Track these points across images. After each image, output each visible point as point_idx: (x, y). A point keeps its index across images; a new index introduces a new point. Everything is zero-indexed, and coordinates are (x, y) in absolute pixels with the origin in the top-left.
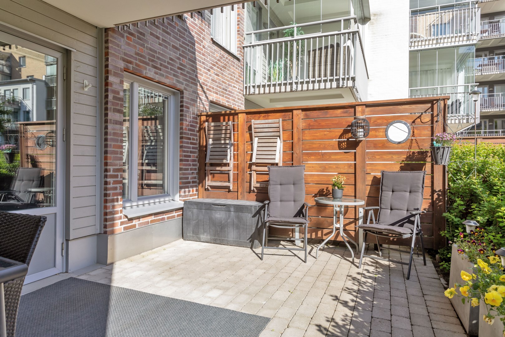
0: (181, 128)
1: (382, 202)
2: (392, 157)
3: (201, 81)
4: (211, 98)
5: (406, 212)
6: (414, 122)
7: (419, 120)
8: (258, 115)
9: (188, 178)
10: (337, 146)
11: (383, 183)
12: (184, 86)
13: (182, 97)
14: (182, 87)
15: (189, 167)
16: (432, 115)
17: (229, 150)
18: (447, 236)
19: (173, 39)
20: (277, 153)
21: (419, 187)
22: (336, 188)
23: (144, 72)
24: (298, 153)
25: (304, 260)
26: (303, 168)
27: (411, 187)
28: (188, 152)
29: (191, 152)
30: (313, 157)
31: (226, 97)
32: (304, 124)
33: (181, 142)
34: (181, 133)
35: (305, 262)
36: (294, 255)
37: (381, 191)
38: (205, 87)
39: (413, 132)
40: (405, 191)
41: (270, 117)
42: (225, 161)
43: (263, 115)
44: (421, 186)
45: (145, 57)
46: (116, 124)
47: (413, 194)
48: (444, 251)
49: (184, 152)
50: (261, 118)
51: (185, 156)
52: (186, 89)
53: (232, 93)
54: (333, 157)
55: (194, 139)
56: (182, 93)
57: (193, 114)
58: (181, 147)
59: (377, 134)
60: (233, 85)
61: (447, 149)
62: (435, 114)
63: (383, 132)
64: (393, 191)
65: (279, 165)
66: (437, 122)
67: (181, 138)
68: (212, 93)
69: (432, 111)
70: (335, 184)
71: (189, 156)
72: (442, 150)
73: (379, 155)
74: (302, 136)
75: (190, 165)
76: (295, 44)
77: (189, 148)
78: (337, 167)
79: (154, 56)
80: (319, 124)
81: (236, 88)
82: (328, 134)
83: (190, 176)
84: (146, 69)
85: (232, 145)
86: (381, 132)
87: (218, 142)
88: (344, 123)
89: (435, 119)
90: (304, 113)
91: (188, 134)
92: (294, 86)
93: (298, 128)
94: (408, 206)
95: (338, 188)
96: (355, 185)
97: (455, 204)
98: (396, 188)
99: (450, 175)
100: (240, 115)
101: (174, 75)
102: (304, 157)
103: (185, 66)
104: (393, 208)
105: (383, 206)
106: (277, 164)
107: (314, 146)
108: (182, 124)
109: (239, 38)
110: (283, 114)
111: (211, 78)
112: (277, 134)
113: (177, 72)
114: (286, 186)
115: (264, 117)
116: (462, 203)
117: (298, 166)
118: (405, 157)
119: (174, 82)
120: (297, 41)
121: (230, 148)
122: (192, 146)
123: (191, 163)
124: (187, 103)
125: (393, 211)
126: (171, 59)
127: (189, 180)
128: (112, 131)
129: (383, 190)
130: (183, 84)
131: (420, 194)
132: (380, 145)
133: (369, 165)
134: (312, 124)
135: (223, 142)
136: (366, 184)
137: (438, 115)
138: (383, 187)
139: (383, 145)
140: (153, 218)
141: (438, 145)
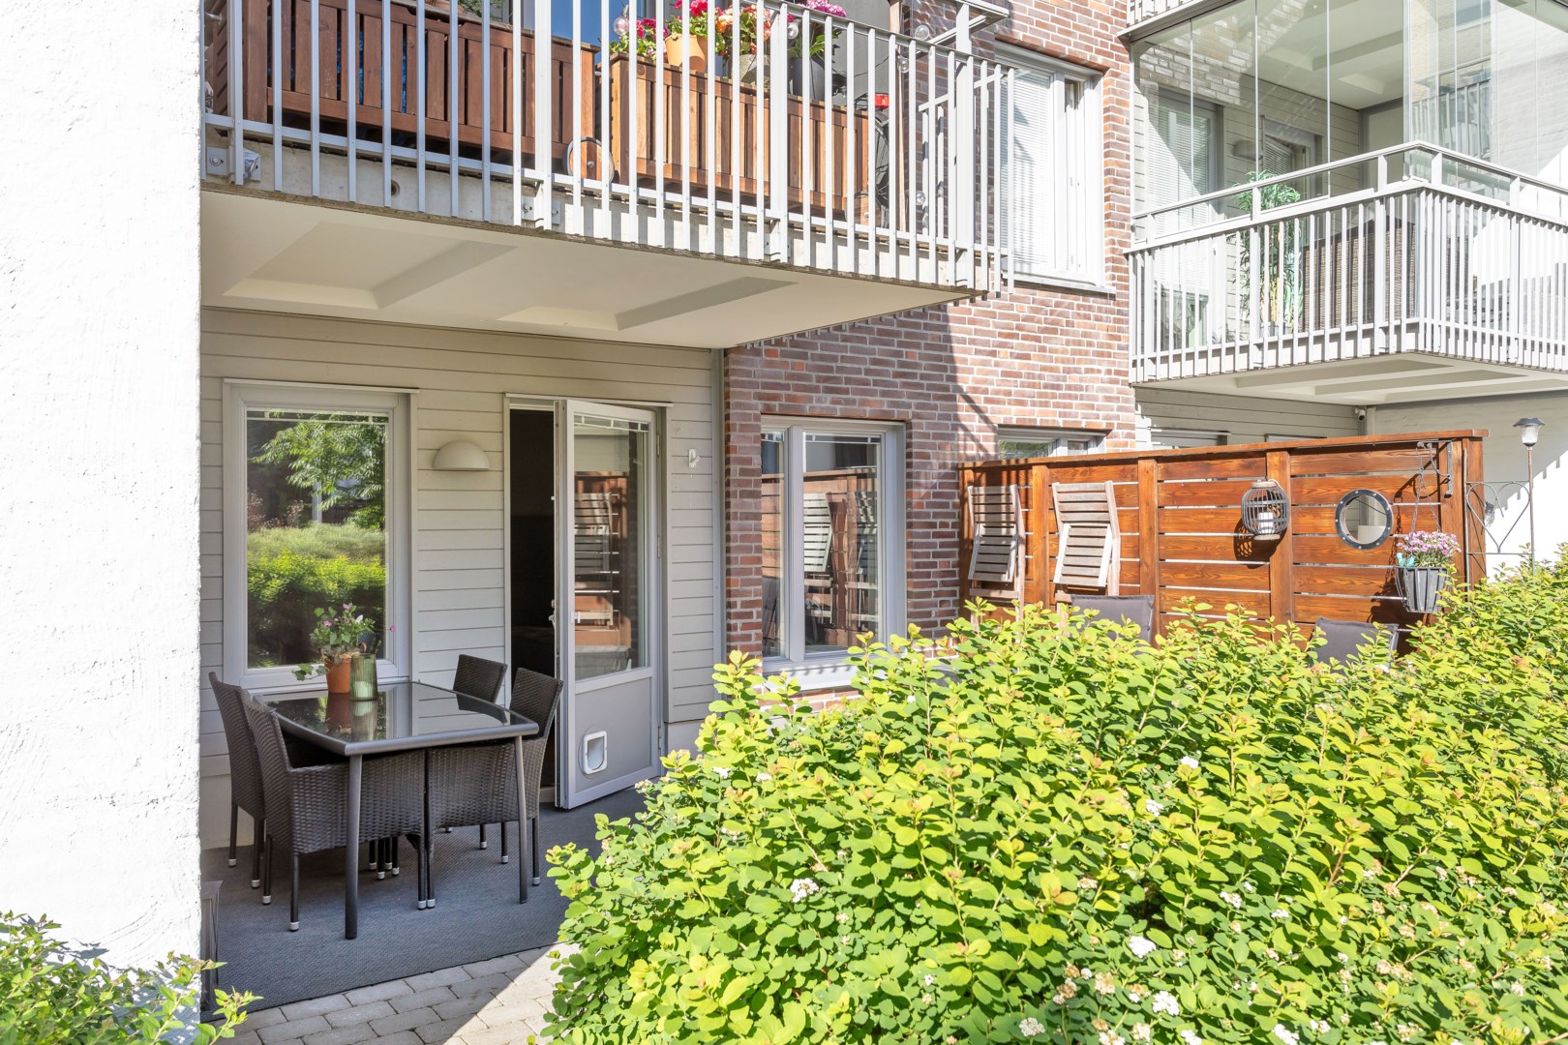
0: (909, 505)
2: (1354, 583)
3: (965, 387)
4: (998, 419)
6: (1398, 495)
7: (1410, 490)
8: (1071, 470)
9: (929, 614)
10: (1231, 550)
12: (913, 409)
13: (910, 436)
14: (908, 413)
15: (933, 590)
16: (1438, 477)
17: (1013, 553)
23: (808, 406)
24: (1149, 562)
26: (1146, 602)
28: (927, 555)
29: (936, 555)
30: (1182, 576)
33: (910, 535)
34: (909, 516)
38: (980, 400)
39: (1399, 521)
41: (1094, 475)
42: (1005, 578)
43: (1081, 469)
45: (807, 378)
46: (747, 519)
49: (916, 555)
50: (1078, 477)
51: (918, 565)
52: (917, 416)
54: (1224, 577)
55: (944, 525)
56: (909, 425)
57: (943, 466)
58: (910, 545)
59: (1317, 522)
60: (1083, 367)
61: (1423, 574)
62: (1443, 476)
65: (1108, 593)
66: (1448, 495)
67: (910, 525)
69: (1438, 466)
71: (933, 565)
72: (1419, 574)
73: (1322, 577)
74: (1159, 523)
75: (934, 584)
76: (1254, 237)
77: (933, 545)
79: (830, 369)
81: (1099, 371)
83: (934, 611)
84: (810, 400)
85: (1019, 540)
86: (1325, 517)
87: (993, 532)
89: (1444, 489)
90: (1162, 465)
91: (927, 515)
100: (1035, 470)
101: (887, 392)
103: (916, 366)
107: (1185, 548)
108: (909, 495)
110: (1121, 467)
111: (999, 370)
112: (1104, 516)
113: (894, 385)
115: (1082, 473)
117: (1136, 598)
118: (1383, 583)
119: (885, 408)
120: (1260, 227)
121: (1017, 547)
122: (938, 541)
123: (938, 580)
124: (923, 446)
126: (875, 361)
127: (933, 619)
128: (739, 534)
130: (909, 406)
132: (1325, 552)
133: (1302, 601)
134: (1178, 493)
135: (1004, 531)
137: (1448, 479)
139: (1331, 552)
140: (832, 697)
141: (1407, 563)
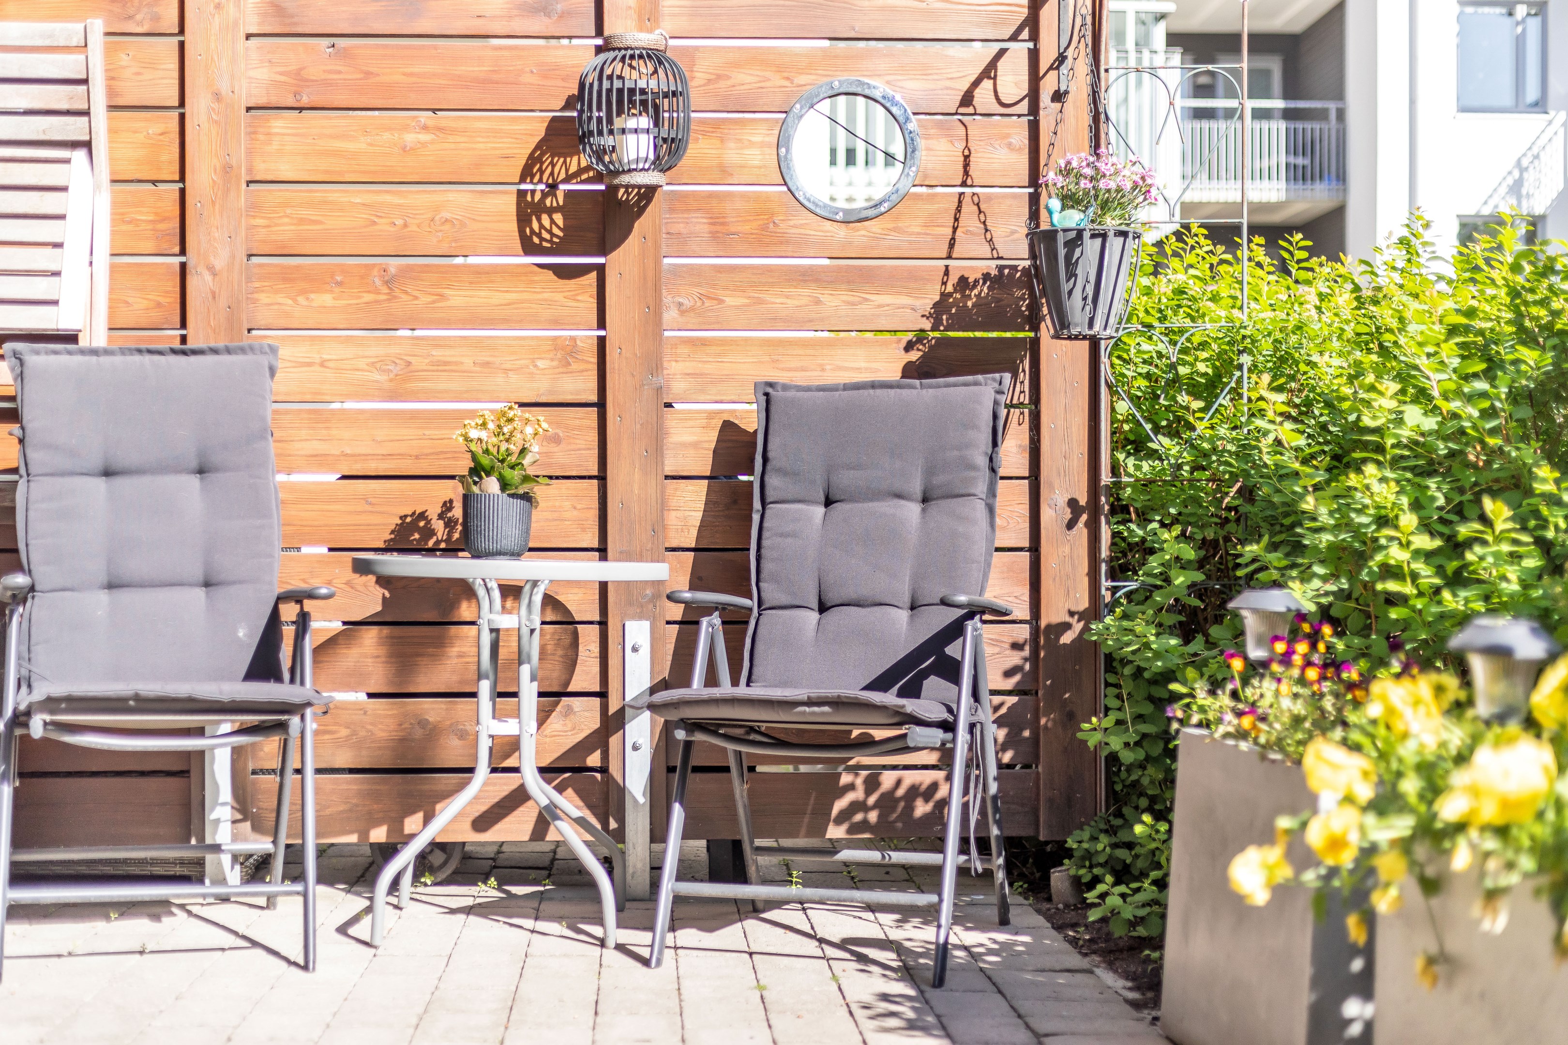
1: (767, 566)
2: (818, 302)
5: (902, 616)
11: (771, 455)
16: (1034, 56)
18: (1116, 743)
20: (74, 262)
21: (973, 467)
22: (492, 485)
24: (219, 263)
25: (301, 962)
26: (264, 360)
27: (930, 472)
32: (262, 74)
35: (305, 968)
37: (757, 504)
40: (899, 496)
44: (982, 461)
47: (938, 508)
48: (1094, 839)
59: (732, 155)
61: (1114, 244)
62: (1047, 57)
63: (763, 145)
64: (828, 502)
65: (83, 342)
66: (1058, 96)
69: (1034, 37)
70: (485, 461)
72: (1091, 247)
73: (739, 289)
74: (250, 152)
78: (487, 364)
80: (368, 74)
82: (424, 144)
86: (752, 144)
88: (527, 78)
89: (1048, 87)
93: (217, 96)
94: (916, 578)
95: (504, 485)
96: (602, 478)
97: (1154, 563)
98: (845, 479)
99: (1123, 407)
102: (264, 298)
104: (832, 597)
105: (772, 593)
106: (70, 338)
112: (74, 129)
114: (145, 481)
116: (1189, 553)
125: (833, 615)
129: (771, 495)
131: (980, 507)
132: (747, 228)
133: (684, 350)
134: (314, 72)
136: (669, 470)
137: (1061, 58)
138: (773, 481)
139: (764, 228)
141: (1073, 218)
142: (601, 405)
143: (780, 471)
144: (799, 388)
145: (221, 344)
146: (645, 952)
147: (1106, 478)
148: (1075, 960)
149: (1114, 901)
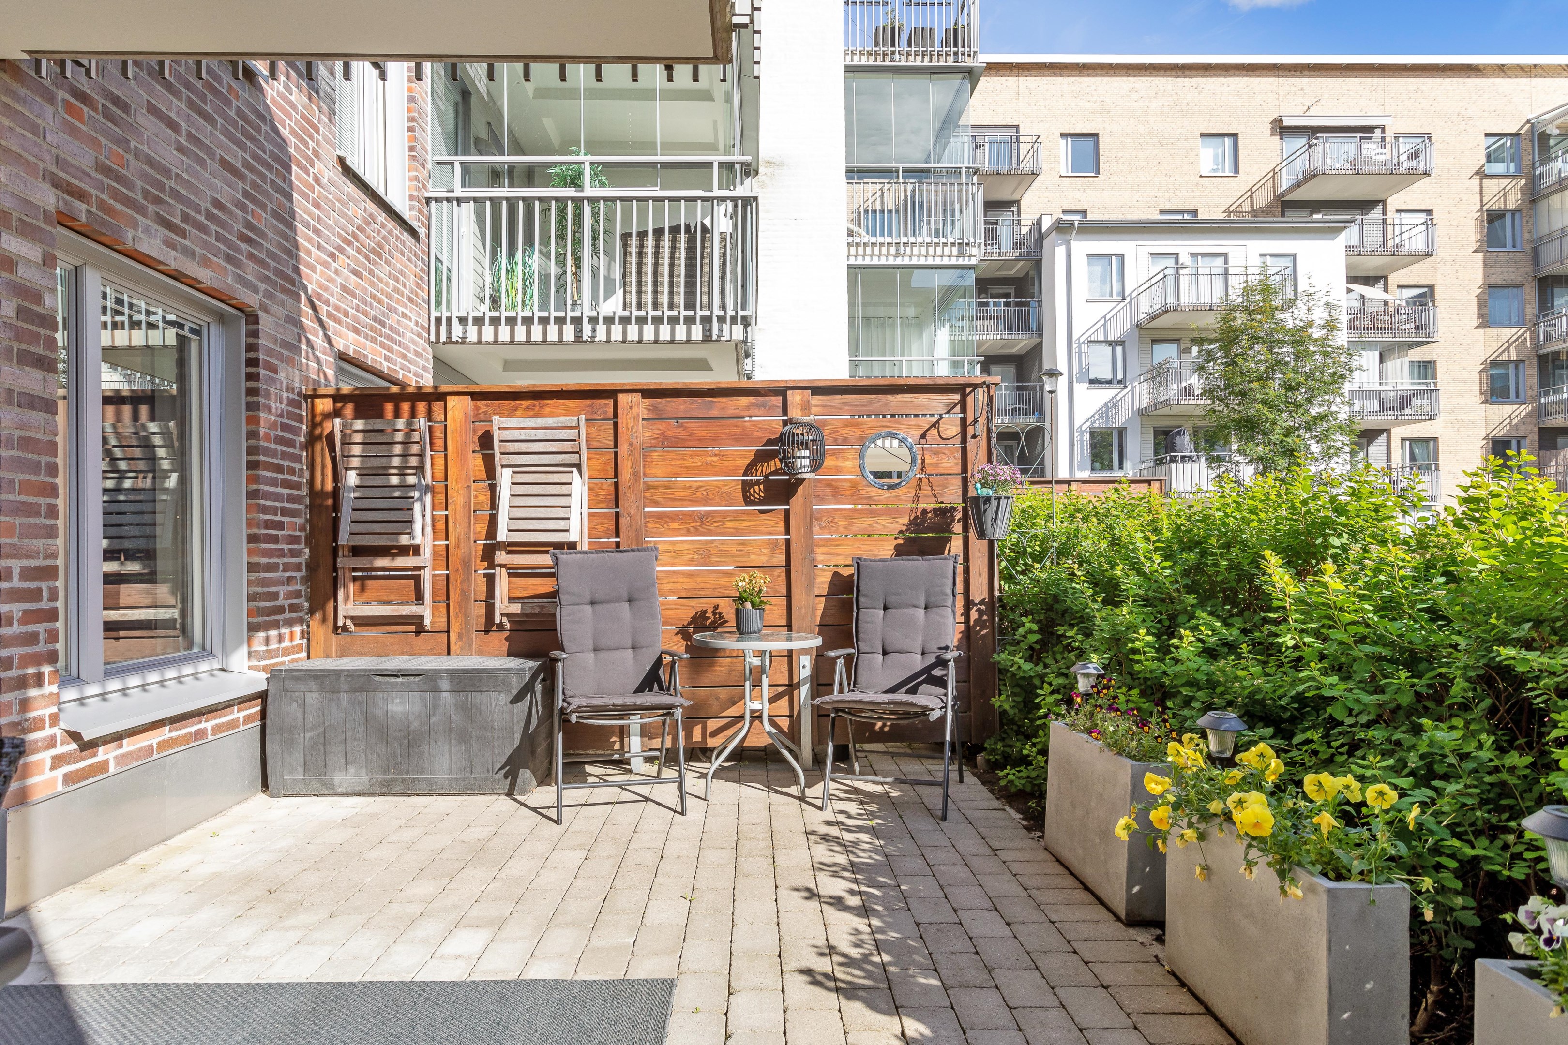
0: (252, 435)
1: (861, 635)
2: (877, 523)
3: (310, 287)
4: (340, 344)
5: (919, 657)
6: (923, 436)
7: (934, 432)
8: (511, 403)
9: (275, 596)
10: (739, 494)
11: (861, 589)
12: (260, 296)
13: (255, 334)
14: (252, 300)
15: (281, 561)
16: (964, 420)
17: (417, 507)
18: (1006, 707)
19: (223, 138)
20: (575, 514)
21: (946, 594)
22: (748, 605)
23: (130, 234)
24: (632, 512)
25: (679, 809)
26: (653, 554)
27: (928, 596)
28: (274, 511)
29: (285, 512)
30: (675, 525)
31: (383, 346)
32: (648, 434)
33: (252, 479)
34: (251, 450)
35: (682, 813)
36: (640, 798)
37: (855, 609)
38: (323, 309)
39: (923, 461)
40: (915, 606)
41: (547, 410)
42: (404, 540)
43: (526, 403)
44: (949, 592)
45: (130, 186)
46: (31, 406)
47: (933, 612)
48: (995, 743)
49: (265, 510)
50: (521, 411)
51: (268, 524)
52: (264, 308)
53: (397, 333)
54: (729, 524)
55: (292, 471)
56: (252, 318)
57: (290, 389)
58: (252, 495)
59: (840, 463)
60: (401, 309)
61: (1004, 502)
62: (970, 419)
63: (853, 459)
64: (885, 608)
65: (579, 548)
66: (974, 437)
67: (253, 465)
68: (344, 330)
69: (964, 410)
70: (745, 595)
71: (280, 526)
72: (994, 503)
73: (843, 518)
74: (644, 466)
75: (281, 553)
76: (587, 209)
77: (278, 497)
78: (741, 551)
79: (162, 187)
80: (692, 433)
81: (411, 320)
82: (714, 462)
83: (282, 590)
84: (135, 225)
85: (428, 488)
86: (849, 459)
87: (378, 481)
88: (756, 434)
89: (970, 431)
90: (648, 401)
91: (274, 454)
92: (587, 329)
93: (631, 444)
94: (924, 641)
95: (753, 605)
96: (789, 596)
97: (1021, 631)
98: (892, 599)
99: (1004, 564)
100: (452, 401)
101: (229, 259)
102: (650, 525)
103: (261, 234)
104: (889, 649)
105: (863, 647)
106: (572, 546)
107: (678, 494)
108: (253, 420)
109: (416, 170)
110: (588, 402)
111: (339, 280)
112: (574, 459)
113: (238, 250)
114: (607, 606)
115: (527, 408)
116: (1035, 627)
117: (633, 551)
118: (906, 521)
119: (230, 280)
120: (593, 201)
121: (421, 499)
122: (286, 492)
123: (286, 547)
124: (270, 352)
125: (890, 657)
126: (217, 204)
127: (280, 603)
128: (17, 433)
129: (861, 605)
130: (256, 291)
131: (950, 610)
132: (847, 493)
133: (822, 543)
134: (670, 433)
135: (395, 480)
136: (816, 593)
137: (976, 421)
138: (862, 599)
139: (854, 493)
140: (166, 733)
141: (985, 492)
142: (788, 566)
143: (866, 596)
144: (871, 560)
145: (634, 547)
146: (819, 803)
147: (997, 594)
148: (997, 804)
149: (1011, 777)
